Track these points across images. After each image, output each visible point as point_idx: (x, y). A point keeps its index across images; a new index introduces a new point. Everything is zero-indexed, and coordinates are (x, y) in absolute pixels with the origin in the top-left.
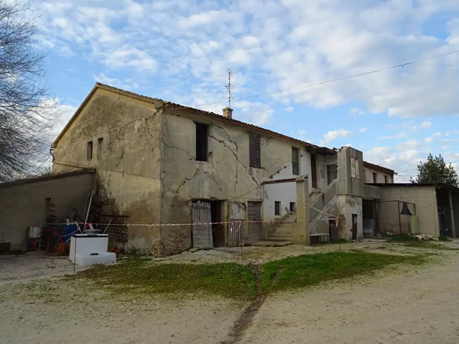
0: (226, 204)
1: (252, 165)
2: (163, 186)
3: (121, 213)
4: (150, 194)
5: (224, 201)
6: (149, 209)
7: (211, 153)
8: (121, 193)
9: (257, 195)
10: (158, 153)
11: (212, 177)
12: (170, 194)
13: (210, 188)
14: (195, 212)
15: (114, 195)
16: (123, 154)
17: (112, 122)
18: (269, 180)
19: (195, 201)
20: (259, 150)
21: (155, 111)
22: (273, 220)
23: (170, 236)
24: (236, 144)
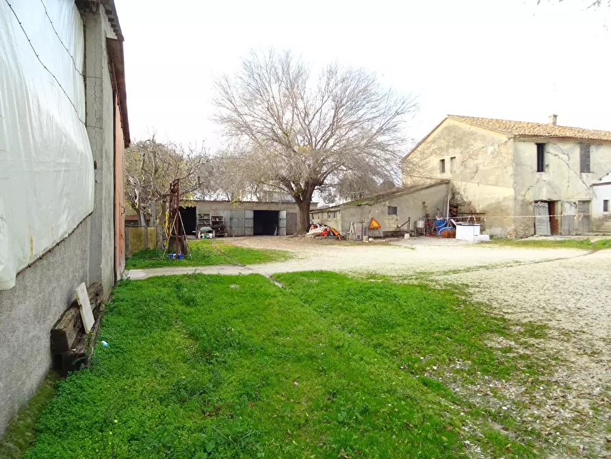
0: (559, 203)
1: (582, 171)
2: (515, 192)
3: (478, 212)
4: (505, 198)
5: (557, 201)
6: (504, 208)
7: (548, 165)
8: (477, 198)
9: (587, 195)
10: (510, 170)
11: (549, 183)
12: (520, 198)
13: (548, 192)
14: (537, 210)
15: (470, 199)
16: (477, 170)
17: (464, 145)
18: (598, 182)
19: (536, 202)
20: (589, 157)
21: (507, 139)
22: (602, 216)
23: (520, 226)
24: (568, 155)
